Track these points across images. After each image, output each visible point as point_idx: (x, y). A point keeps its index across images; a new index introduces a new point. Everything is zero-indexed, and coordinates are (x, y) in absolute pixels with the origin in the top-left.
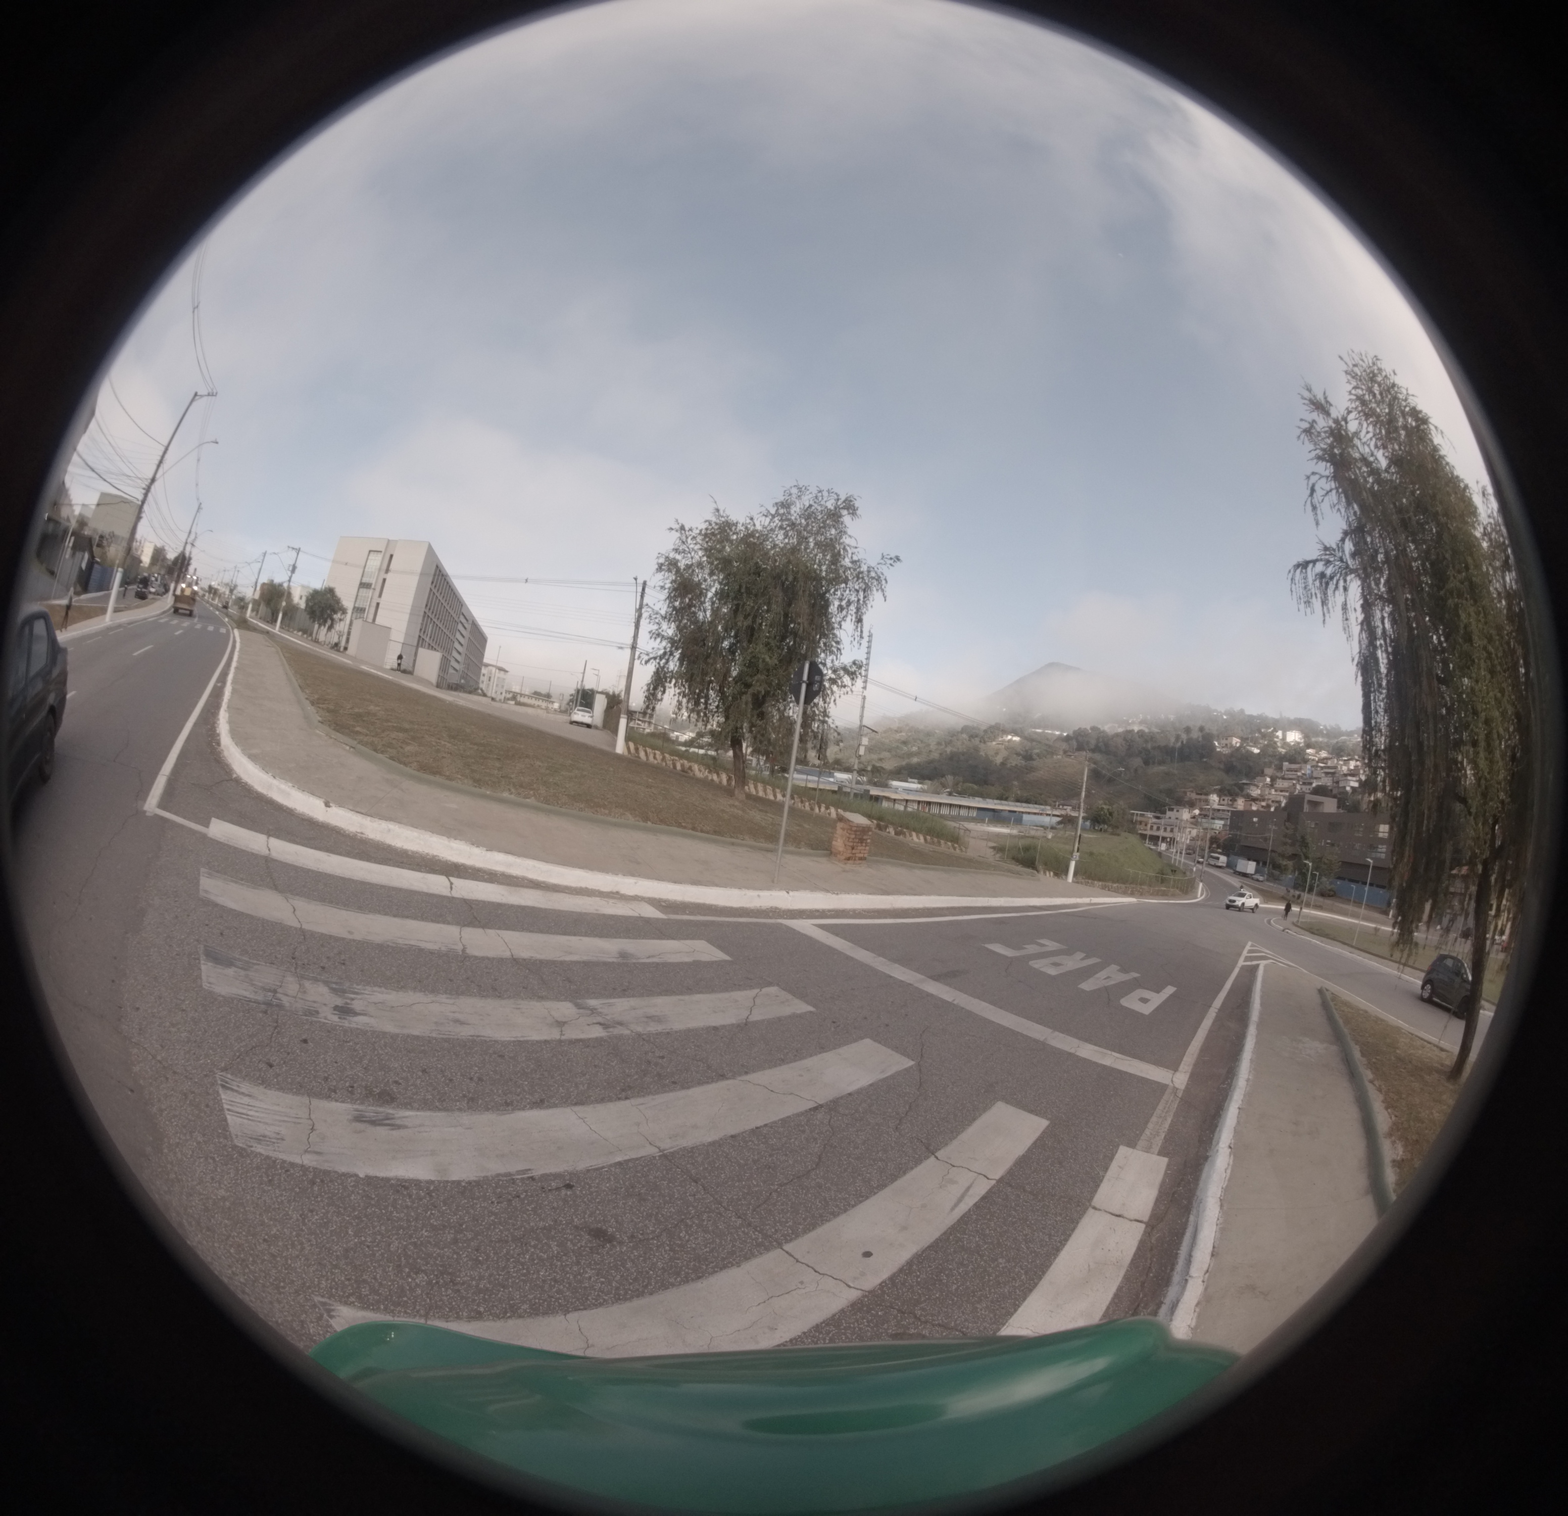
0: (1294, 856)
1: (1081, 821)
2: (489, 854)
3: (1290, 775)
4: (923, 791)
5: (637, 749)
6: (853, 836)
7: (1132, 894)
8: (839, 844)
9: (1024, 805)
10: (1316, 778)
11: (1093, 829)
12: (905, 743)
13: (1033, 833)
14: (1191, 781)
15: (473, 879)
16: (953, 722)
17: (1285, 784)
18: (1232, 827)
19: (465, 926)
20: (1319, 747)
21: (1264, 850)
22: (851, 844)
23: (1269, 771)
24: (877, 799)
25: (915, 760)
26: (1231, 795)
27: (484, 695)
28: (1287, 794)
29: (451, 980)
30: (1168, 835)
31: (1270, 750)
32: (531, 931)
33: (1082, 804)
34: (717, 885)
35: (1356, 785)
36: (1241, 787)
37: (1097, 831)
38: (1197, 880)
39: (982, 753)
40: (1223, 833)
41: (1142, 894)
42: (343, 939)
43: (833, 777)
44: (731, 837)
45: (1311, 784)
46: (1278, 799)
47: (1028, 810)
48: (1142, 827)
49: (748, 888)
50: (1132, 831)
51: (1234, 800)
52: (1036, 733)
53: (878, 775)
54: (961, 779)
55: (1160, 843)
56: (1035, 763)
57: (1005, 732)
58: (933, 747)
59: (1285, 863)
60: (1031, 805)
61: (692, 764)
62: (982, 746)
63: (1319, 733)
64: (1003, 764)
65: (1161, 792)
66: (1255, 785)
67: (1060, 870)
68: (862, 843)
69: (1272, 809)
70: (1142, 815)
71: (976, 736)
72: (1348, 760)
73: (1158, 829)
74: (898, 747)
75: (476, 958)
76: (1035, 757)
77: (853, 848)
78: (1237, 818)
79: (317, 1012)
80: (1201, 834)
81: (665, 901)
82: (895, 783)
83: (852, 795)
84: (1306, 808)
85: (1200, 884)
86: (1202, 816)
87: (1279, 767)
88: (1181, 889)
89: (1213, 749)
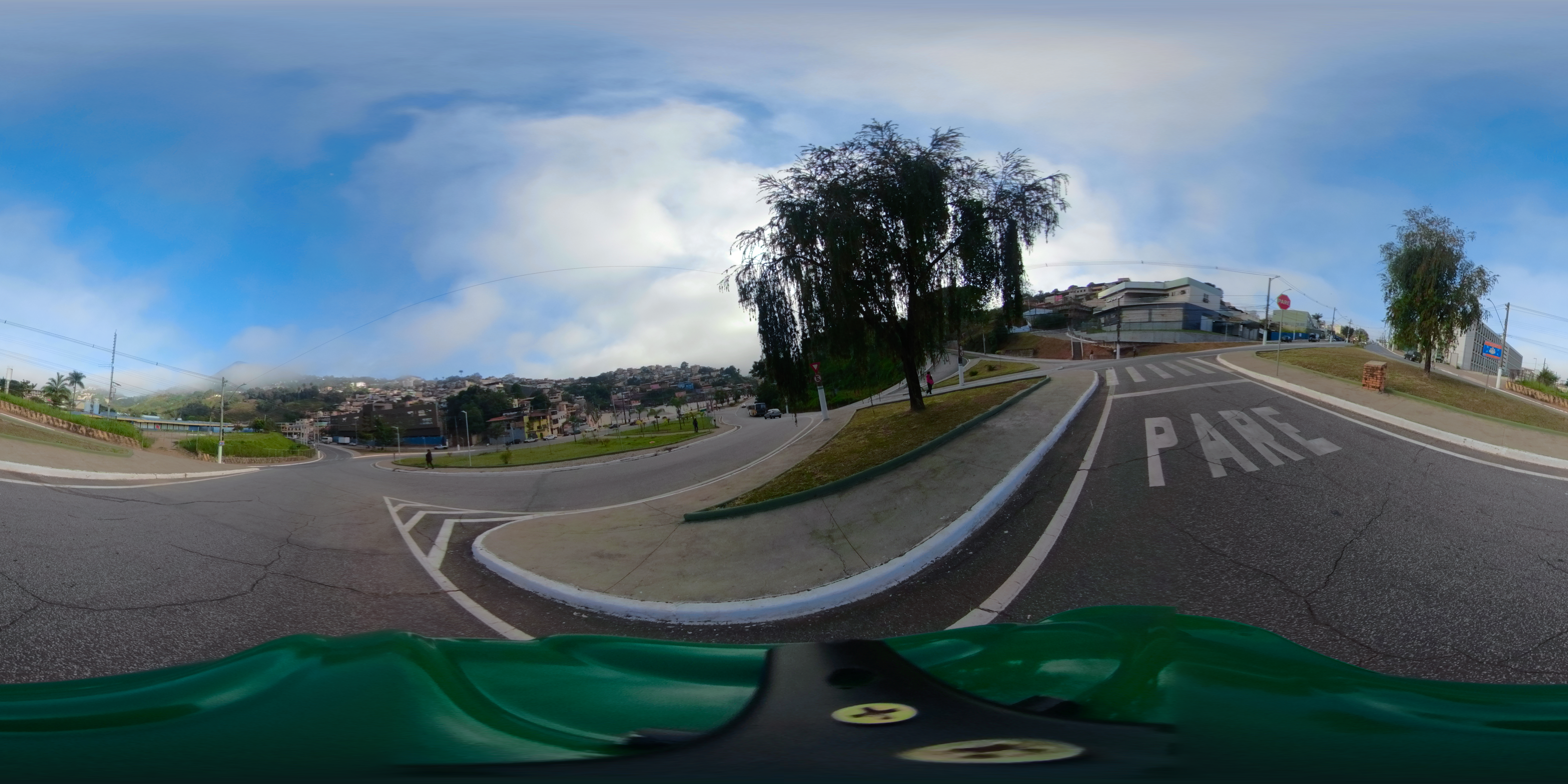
0: (372, 432)
1: (247, 428)
9: (218, 423)
10: (375, 400)
11: (254, 431)
14: (308, 407)
17: (358, 404)
18: (332, 424)
20: (375, 387)
21: (354, 432)
23: (348, 399)
26: (329, 411)
28: (360, 407)
30: (297, 431)
31: (348, 391)
33: (249, 421)
35: (400, 399)
36: (334, 407)
37: (257, 433)
38: (316, 449)
39: (202, 403)
40: (328, 427)
45: (373, 403)
46: (355, 410)
48: (284, 429)
50: (276, 431)
51: (331, 413)
52: (229, 392)
55: (294, 435)
56: (228, 406)
57: (214, 393)
59: (366, 435)
62: (202, 400)
63: (373, 381)
64: (214, 407)
65: (292, 412)
66: (342, 405)
69: (354, 414)
70: (283, 424)
71: (200, 396)
73: (292, 429)
76: (228, 402)
78: (334, 420)
80: (315, 429)
84: (374, 409)
85: (319, 452)
86: (316, 421)
87: (354, 397)
88: (306, 456)
89: (318, 392)
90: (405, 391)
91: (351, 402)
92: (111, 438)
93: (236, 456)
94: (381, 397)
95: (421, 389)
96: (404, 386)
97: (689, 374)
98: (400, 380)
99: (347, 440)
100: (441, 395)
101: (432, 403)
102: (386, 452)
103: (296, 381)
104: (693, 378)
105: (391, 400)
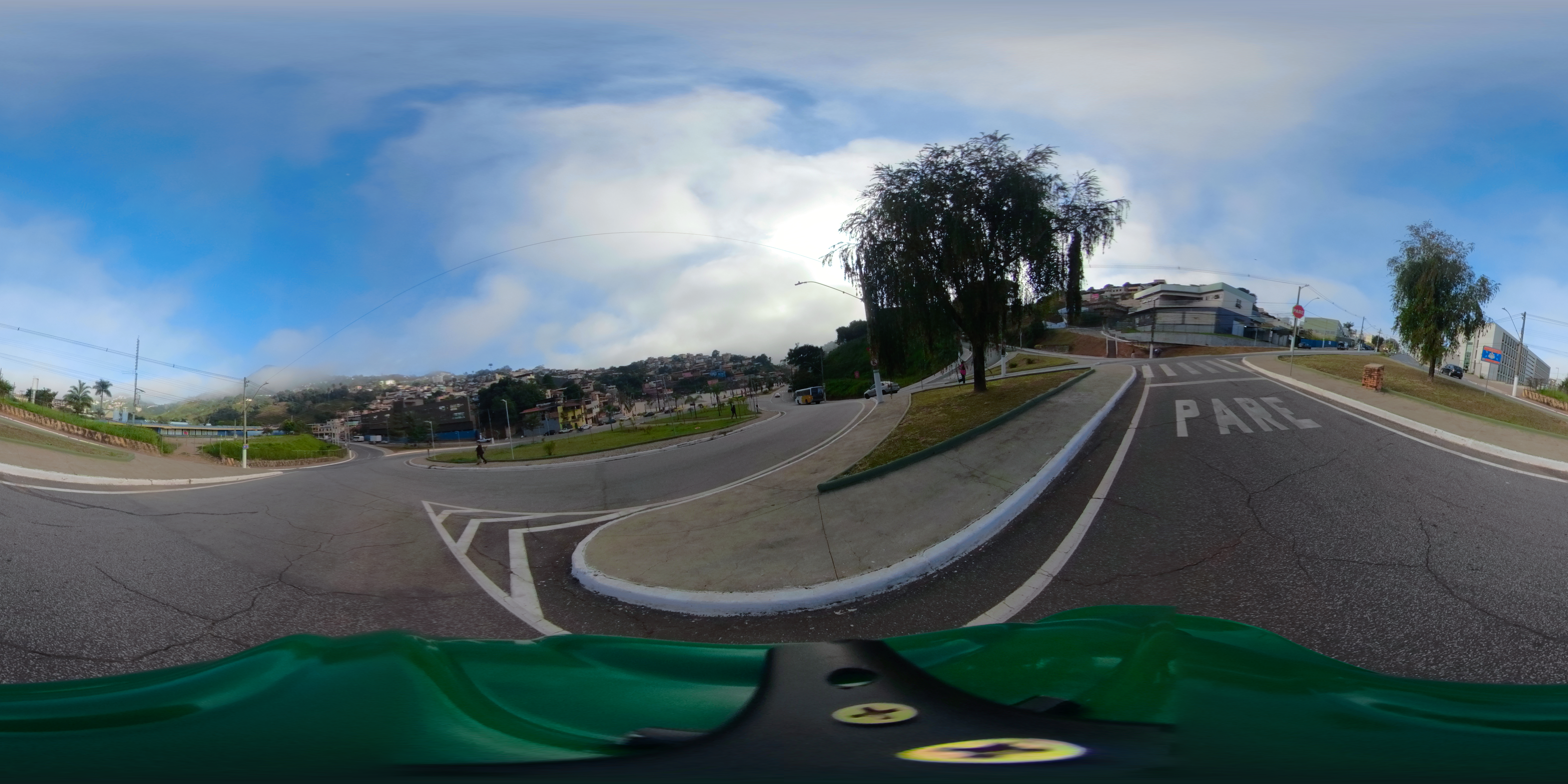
0: (404, 428)
1: (276, 431)
10: (405, 397)
11: (285, 434)
14: (338, 407)
17: (388, 402)
18: (363, 423)
20: (404, 384)
21: (385, 430)
23: (379, 398)
26: (359, 409)
28: (391, 405)
30: (328, 431)
31: (378, 389)
36: (365, 406)
38: (348, 449)
40: (359, 426)
45: (403, 399)
46: (385, 408)
47: (247, 429)
48: (315, 430)
50: (307, 432)
51: (362, 411)
52: (259, 396)
55: (324, 436)
56: (258, 409)
57: (244, 398)
59: (398, 433)
60: (249, 427)
62: (233, 405)
63: (402, 378)
64: (246, 410)
65: (323, 413)
66: (372, 404)
69: (384, 413)
70: (314, 425)
71: (229, 401)
73: (324, 430)
76: (259, 406)
78: (365, 419)
80: (346, 429)
84: (405, 406)
85: (350, 451)
86: (346, 421)
87: (384, 395)
88: (338, 456)
89: (348, 391)
90: (436, 386)
91: (382, 400)
92: (129, 444)
93: (262, 459)
94: (411, 394)
95: (451, 384)
96: (434, 382)
97: (720, 362)
98: (430, 376)
99: (379, 438)
100: (471, 389)
101: (463, 397)
102: (419, 448)
103: (326, 382)
104: (725, 366)
105: (421, 396)
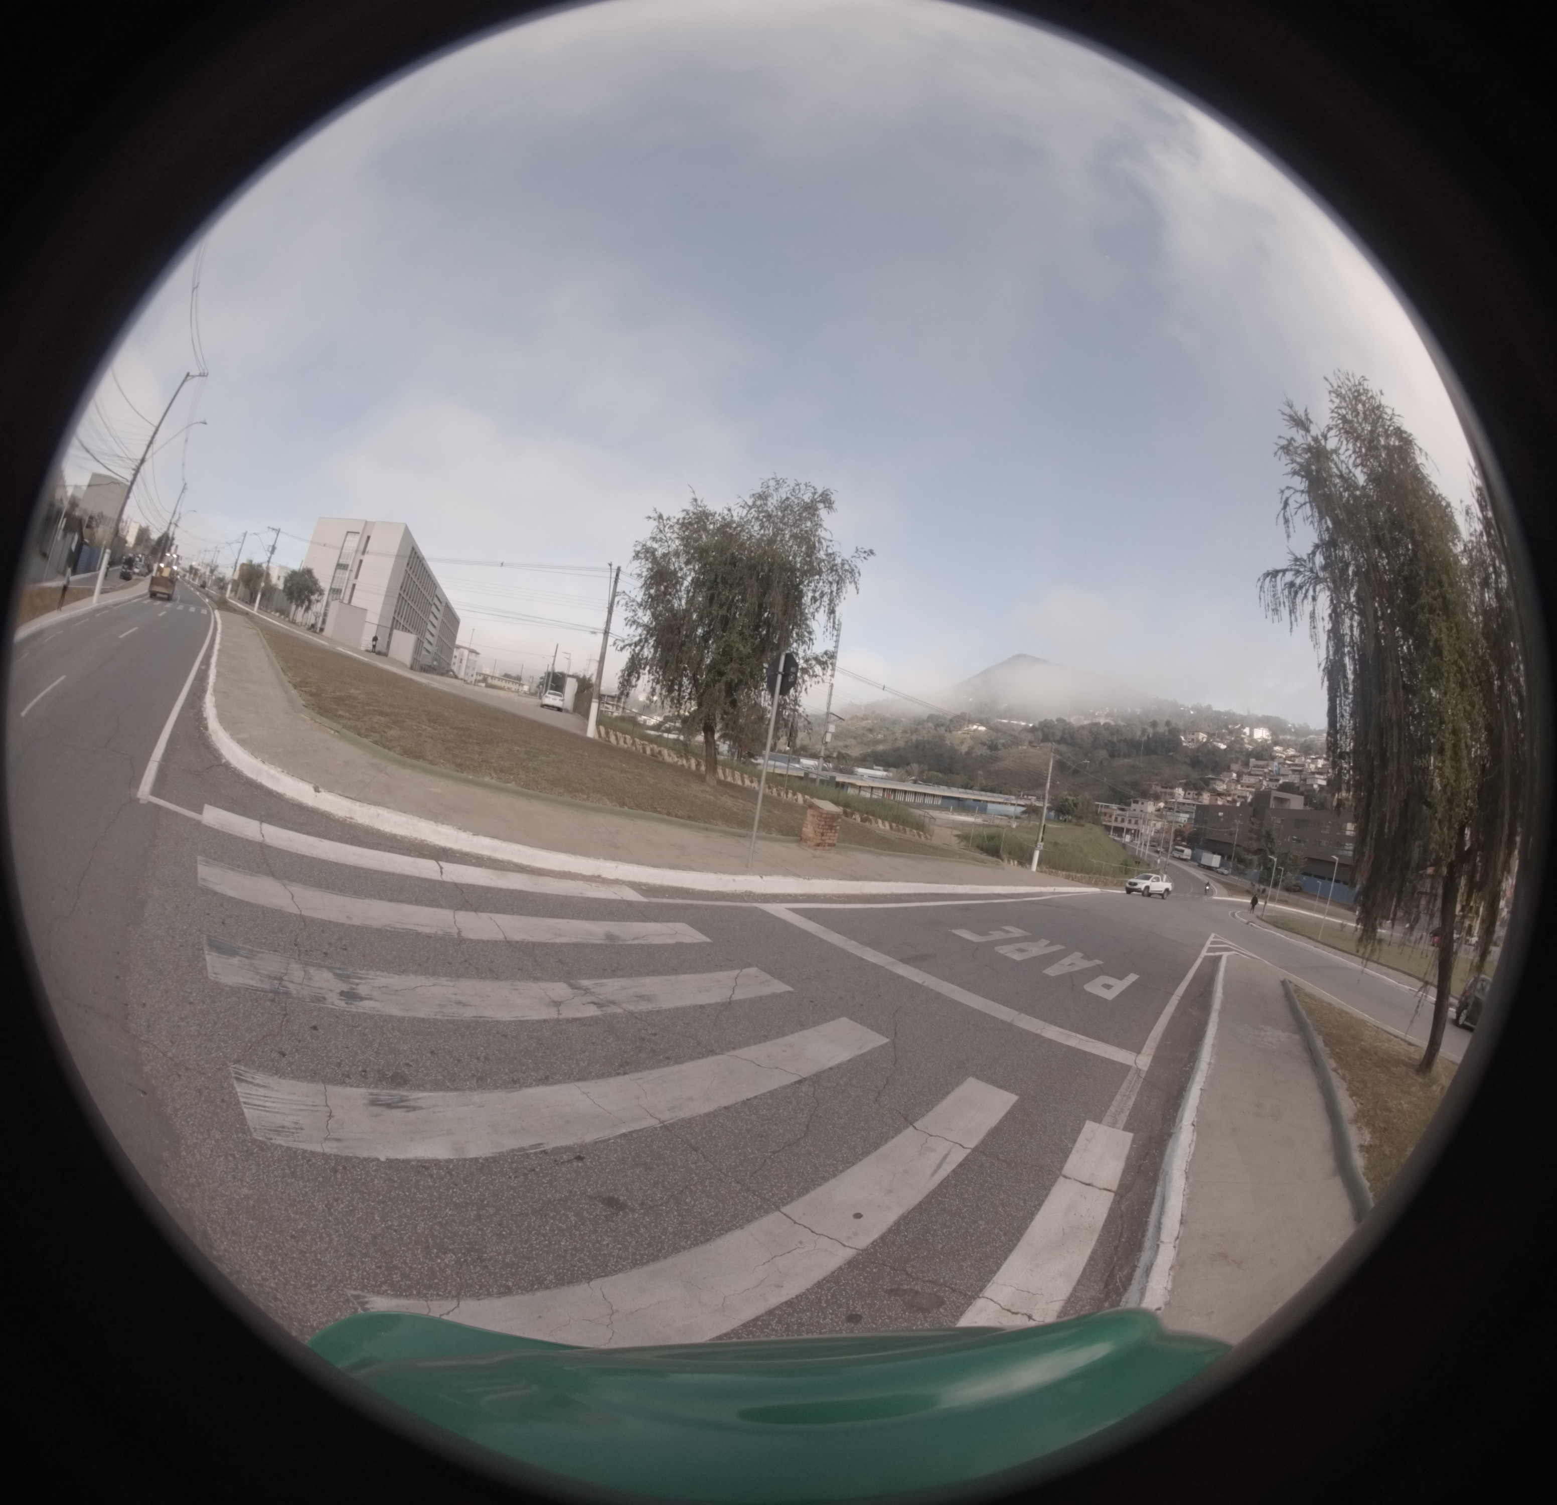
0: (1259, 851)
1: (1045, 811)
2: (476, 838)
3: (1256, 771)
4: (887, 778)
5: (607, 733)
6: (823, 823)
7: (1096, 885)
8: (809, 830)
9: (989, 794)
10: (1283, 775)
11: (1057, 819)
12: (871, 730)
13: (997, 822)
14: (1156, 775)
15: (461, 864)
16: (920, 711)
17: (1252, 780)
18: (1197, 821)
19: (458, 909)
20: (1286, 745)
21: (1230, 844)
22: (821, 831)
23: (1235, 767)
24: (843, 785)
25: (880, 748)
27: (456, 677)
28: (1253, 790)
29: (450, 963)
30: (1132, 826)
31: (1237, 746)
32: (521, 914)
33: (1047, 795)
34: (694, 870)
35: (1324, 783)
36: (1207, 782)
37: (1061, 821)
39: (948, 742)
40: (1188, 827)
41: (1105, 885)
42: (343, 924)
43: (799, 762)
44: (705, 822)
45: (1278, 780)
46: (1244, 795)
47: (993, 799)
48: (1107, 818)
49: (724, 872)
50: (1096, 822)
51: (1199, 794)
52: (1002, 723)
53: (844, 763)
54: (926, 767)
55: (1124, 834)
56: (1001, 753)
57: (971, 722)
58: (898, 735)
59: (1250, 857)
60: (996, 795)
61: (662, 749)
62: (947, 735)
63: (1287, 731)
64: (968, 753)
65: (1126, 784)
66: (1221, 780)
67: (1024, 859)
68: (831, 829)
69: (1238, 804)
70: (1107, 807)
71: (942, 725)
72: (1317, 758)
73: (1123, 821)
74: (863, 735)
75: (471, 940)
76: (1000, 746)
77: (823, 835)
78: (1203, 812)
79: (324, 998)
80: (1166, 827)
81: (645, 885)
82: (861, 770)
83: (818, 781)
86: (1168, 810)
87: (1246, 763)
89: (1180, 742)
94: (1293, 774)
99: (1217, 860)
105: (1309, 785)
